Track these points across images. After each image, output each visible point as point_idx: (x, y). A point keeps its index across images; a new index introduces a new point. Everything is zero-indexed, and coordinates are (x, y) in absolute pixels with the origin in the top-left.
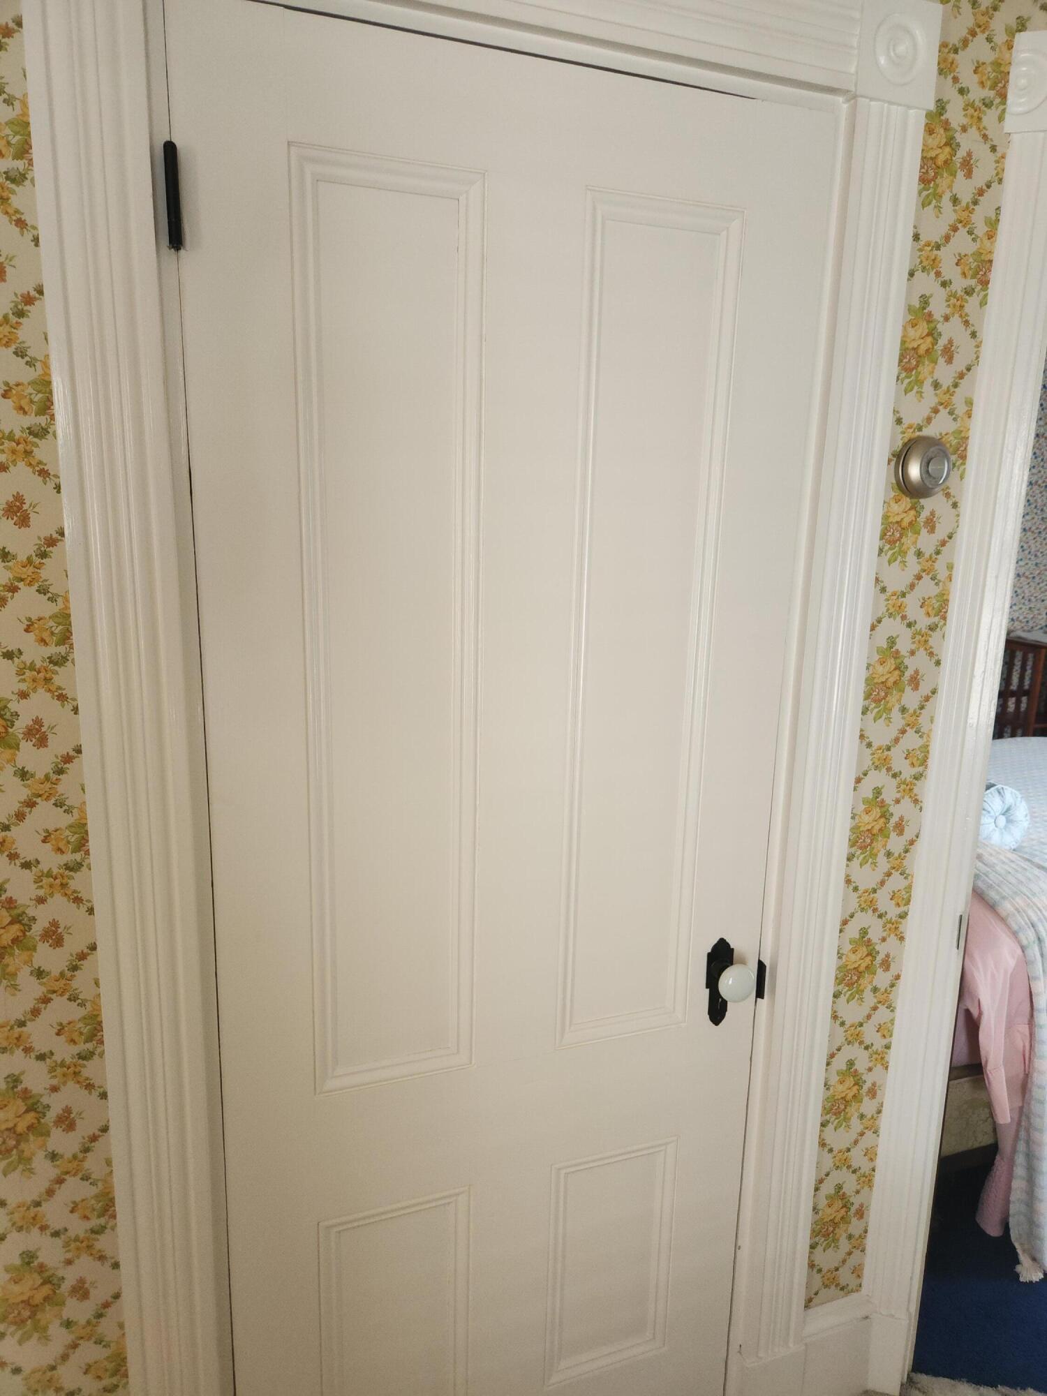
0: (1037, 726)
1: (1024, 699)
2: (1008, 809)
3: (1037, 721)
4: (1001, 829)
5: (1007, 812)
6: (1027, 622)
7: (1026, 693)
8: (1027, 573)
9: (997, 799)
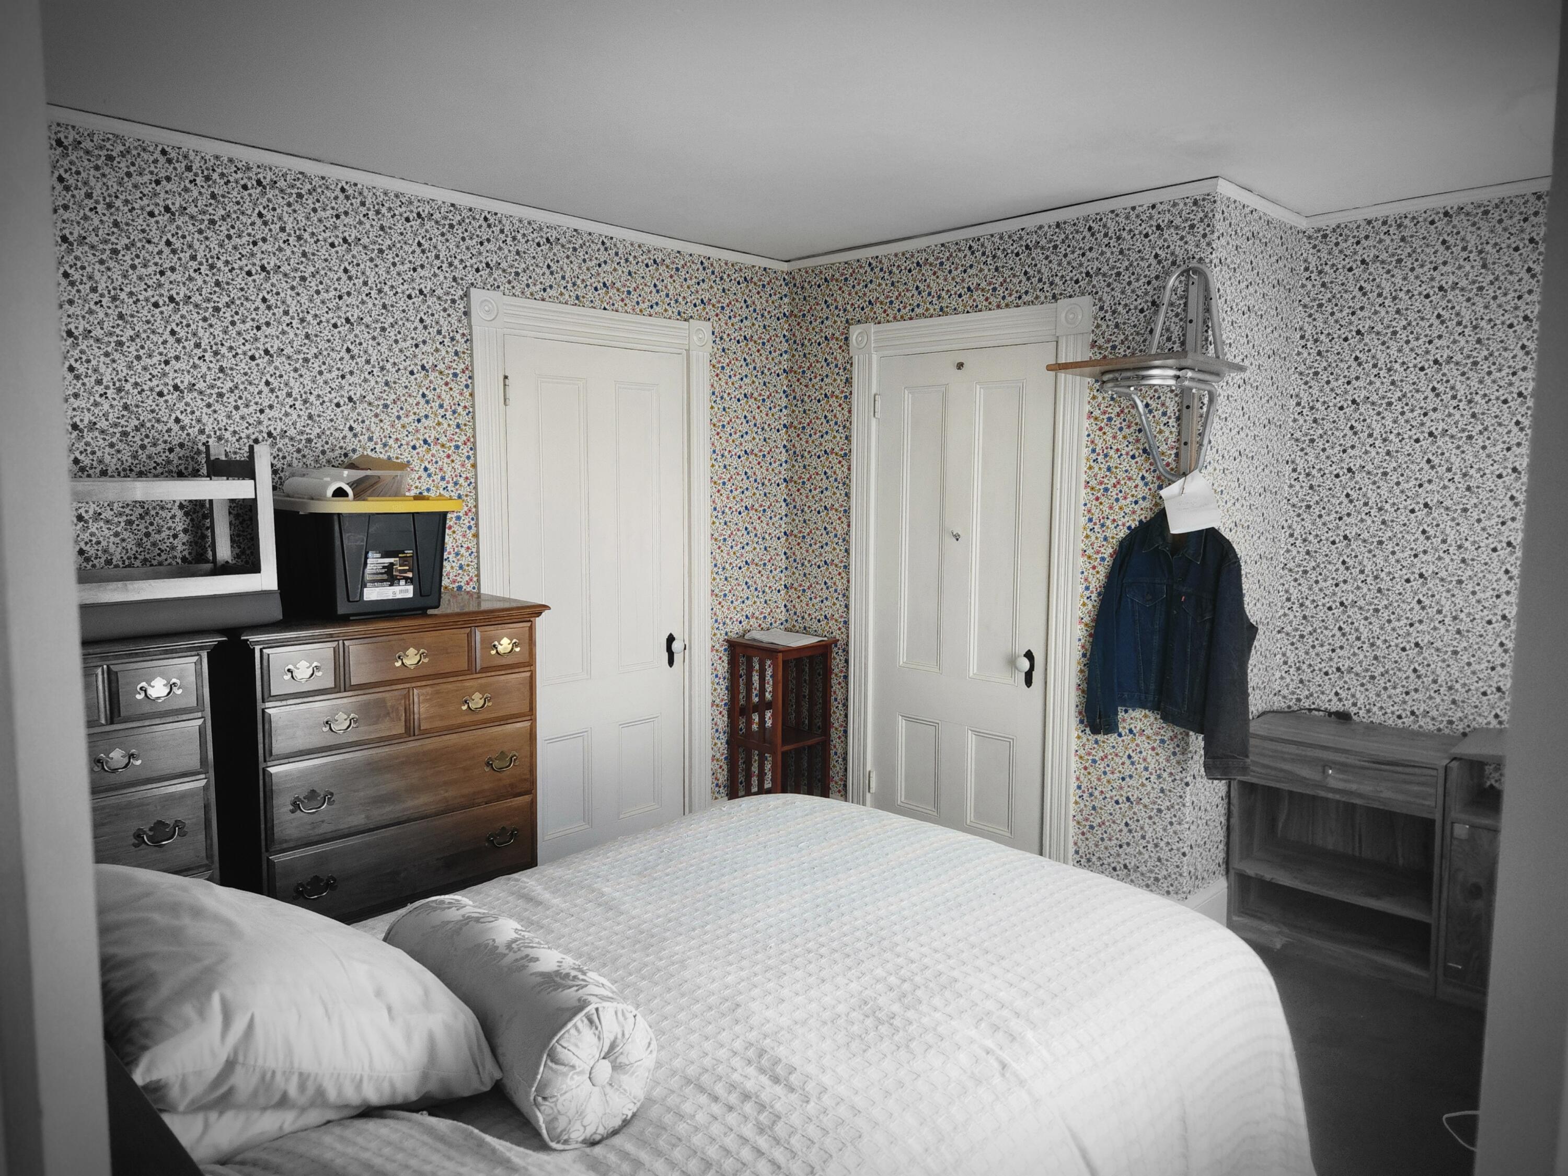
0: (786, 748)
1: (768, 714)
2: (613, 1046)
3: (785, 742)
4: (603, 1087)
5: (611, 1053)
6: (765, 617)
7: (769, 705)
8: (757, 560)
9: (588, 1034)
